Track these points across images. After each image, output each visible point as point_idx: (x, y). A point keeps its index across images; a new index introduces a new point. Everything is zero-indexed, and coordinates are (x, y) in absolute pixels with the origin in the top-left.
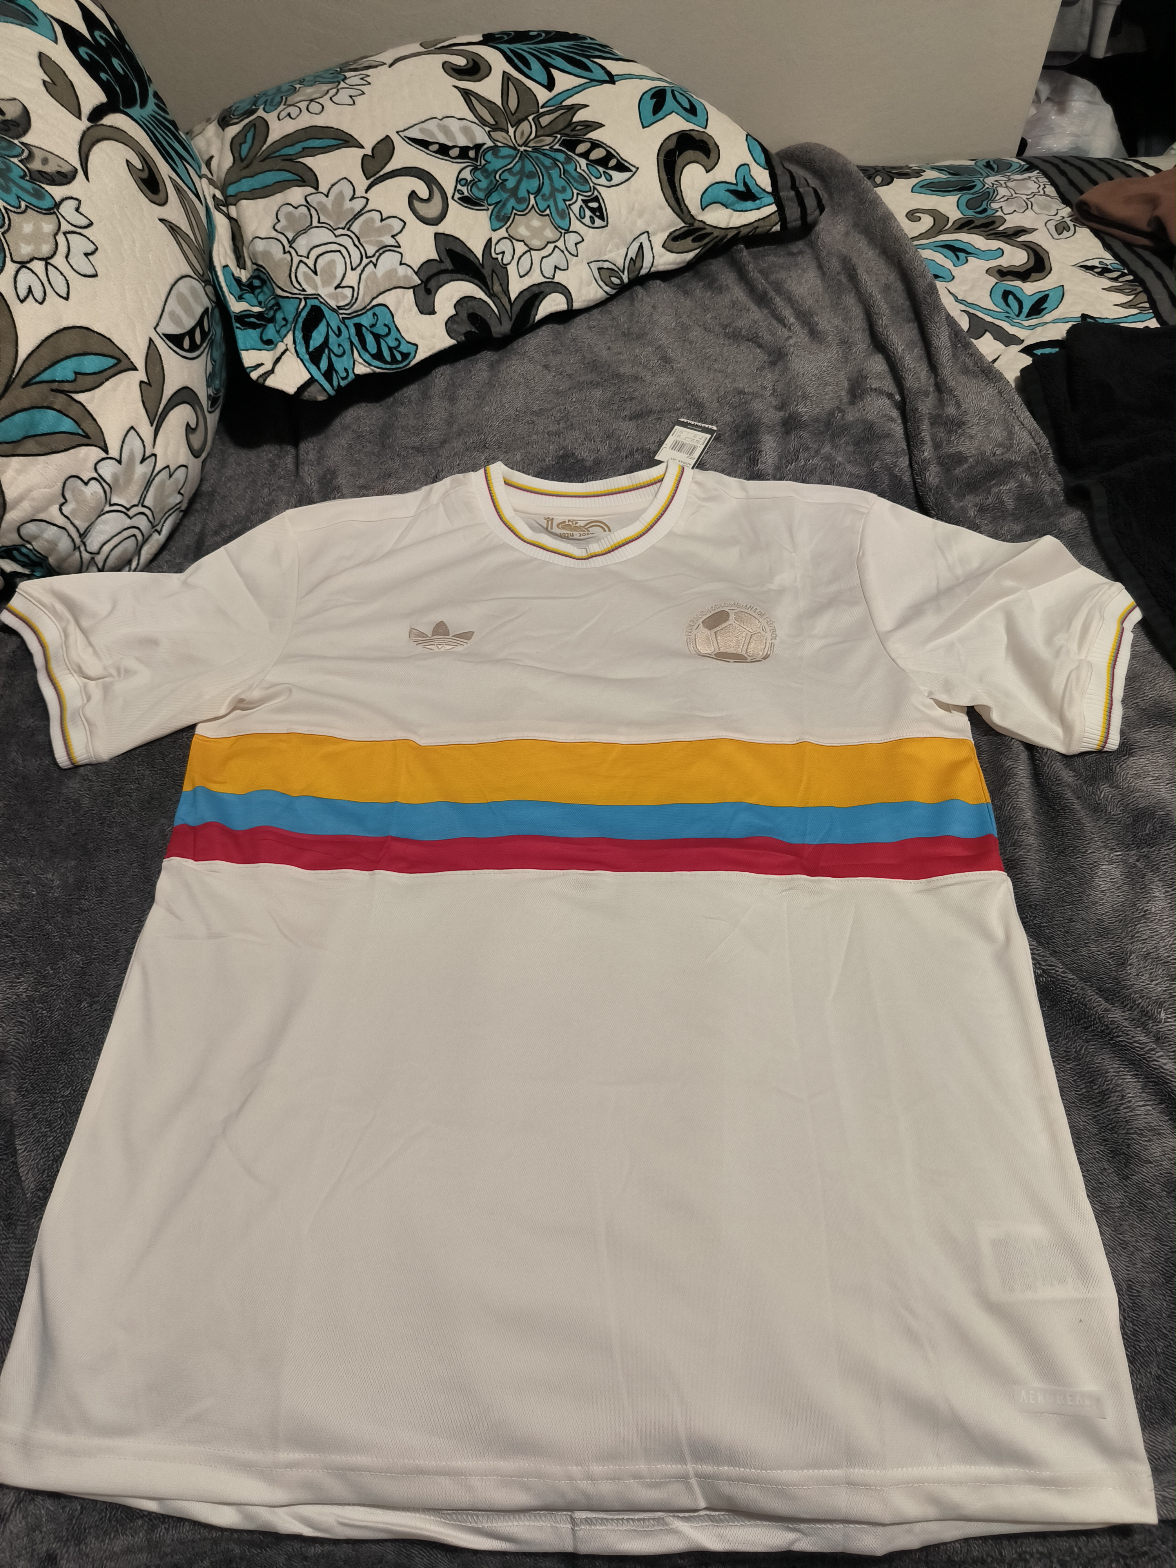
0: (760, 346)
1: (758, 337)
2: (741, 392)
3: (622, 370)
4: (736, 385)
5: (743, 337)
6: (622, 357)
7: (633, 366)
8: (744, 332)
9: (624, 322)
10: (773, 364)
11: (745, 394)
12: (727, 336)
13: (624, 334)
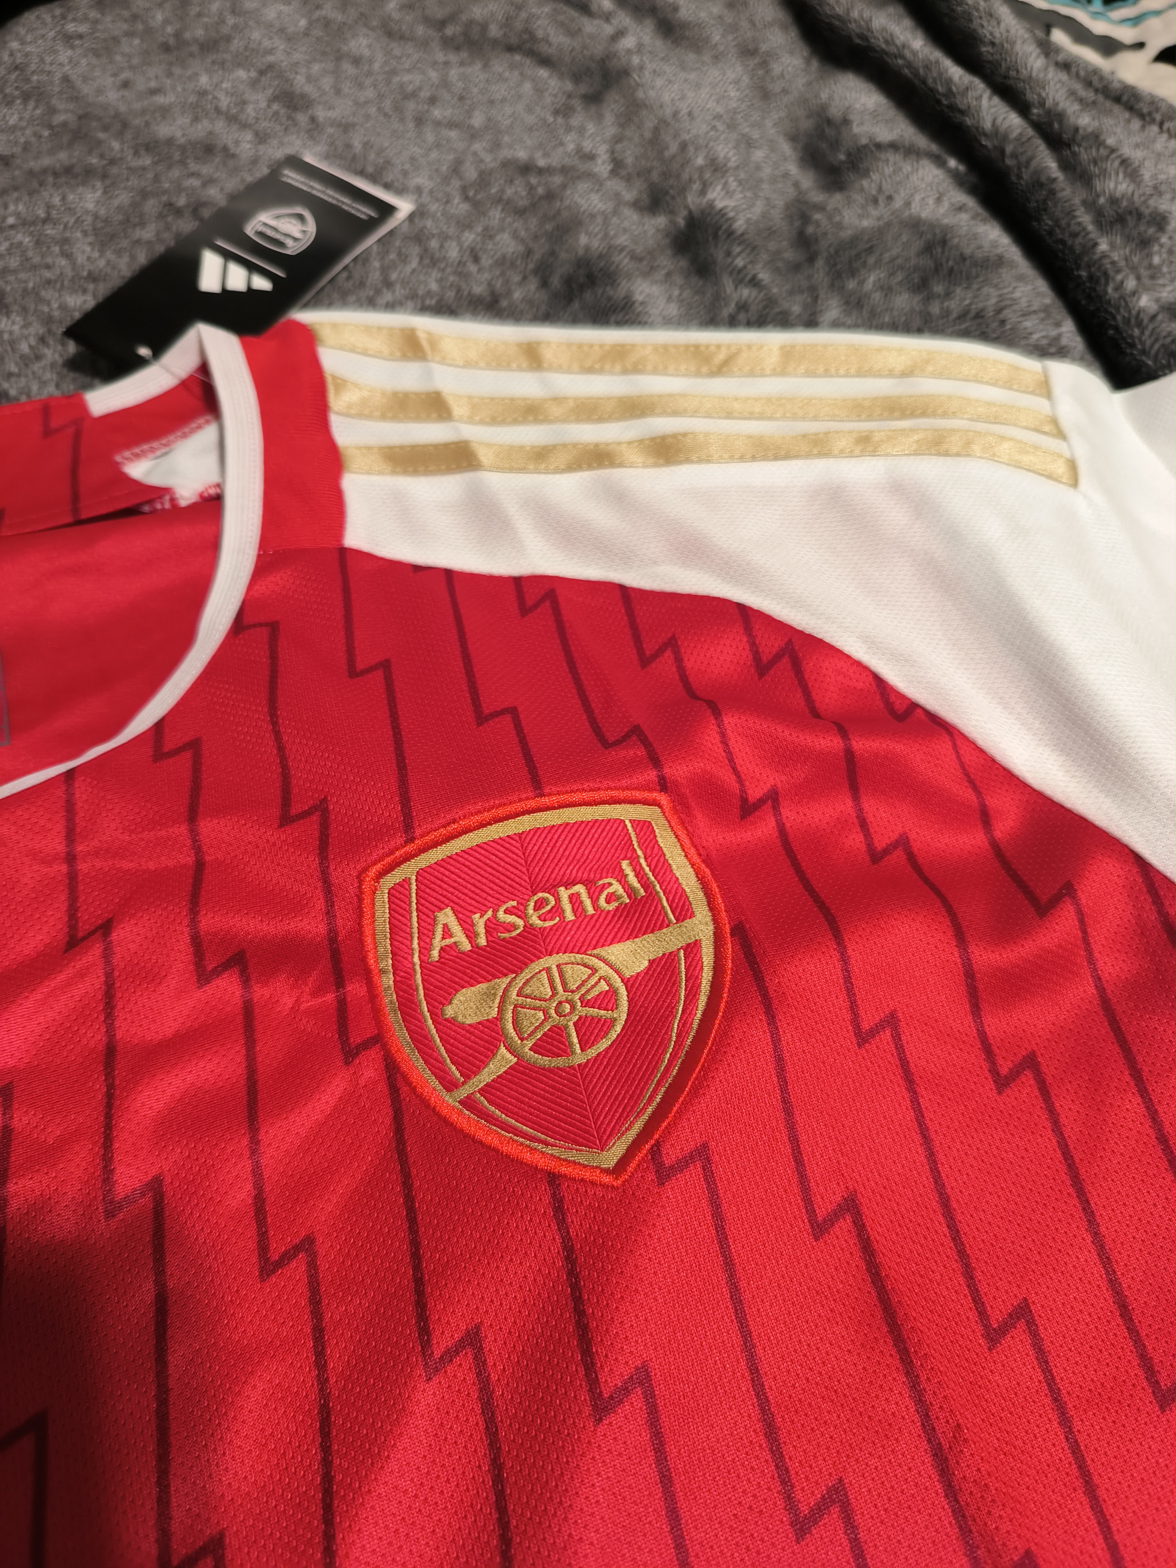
0: (545, 61)
1: (533, 38)
2: (526, 169)
3: (164, 130)
4: (506, 153)
5: (495, 43)
6: (160, 100)
7: (196, 119)
8: (494, 31)
10: (594, 99)
11: (541, 171)
12: (449, 44)
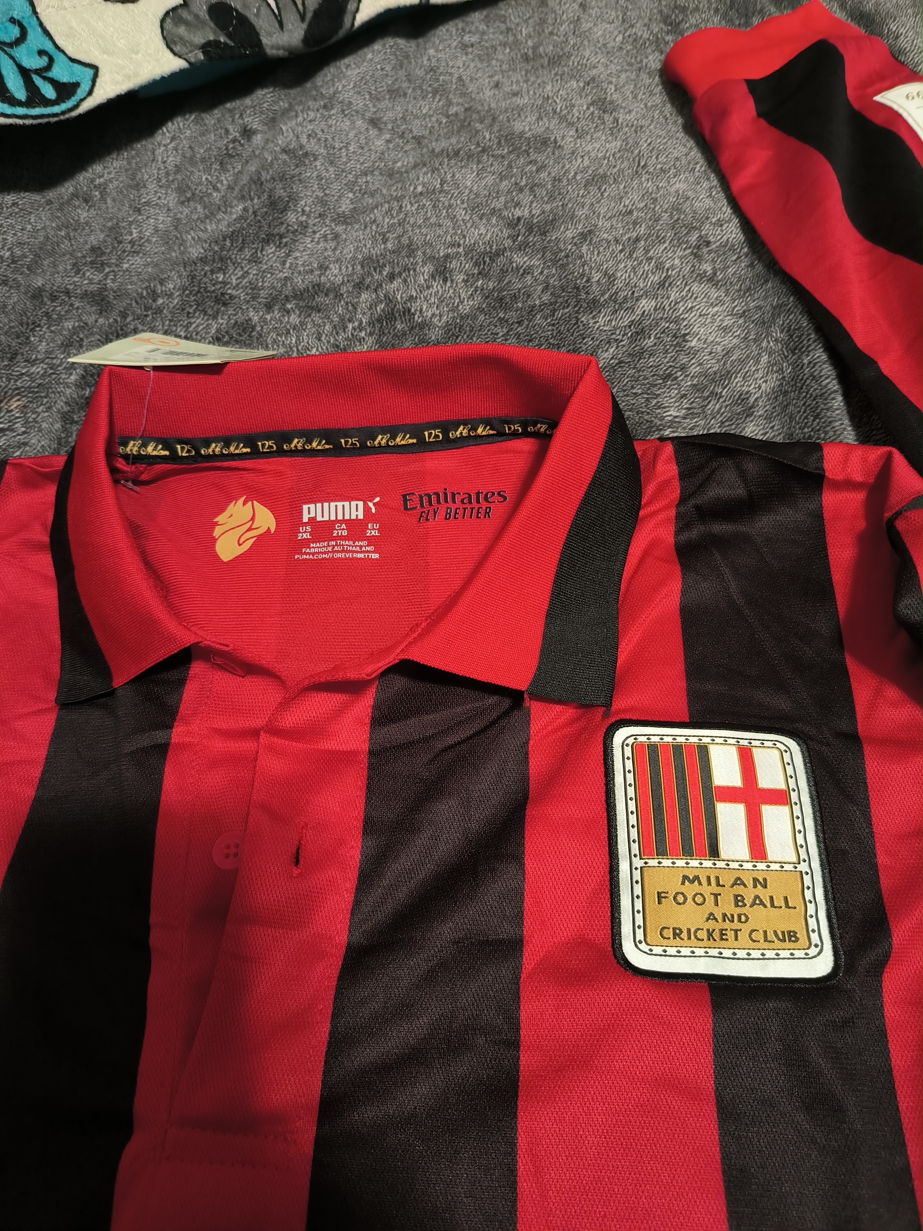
9: (529, 36)
13: (526, 58)
